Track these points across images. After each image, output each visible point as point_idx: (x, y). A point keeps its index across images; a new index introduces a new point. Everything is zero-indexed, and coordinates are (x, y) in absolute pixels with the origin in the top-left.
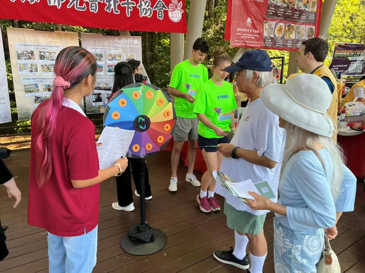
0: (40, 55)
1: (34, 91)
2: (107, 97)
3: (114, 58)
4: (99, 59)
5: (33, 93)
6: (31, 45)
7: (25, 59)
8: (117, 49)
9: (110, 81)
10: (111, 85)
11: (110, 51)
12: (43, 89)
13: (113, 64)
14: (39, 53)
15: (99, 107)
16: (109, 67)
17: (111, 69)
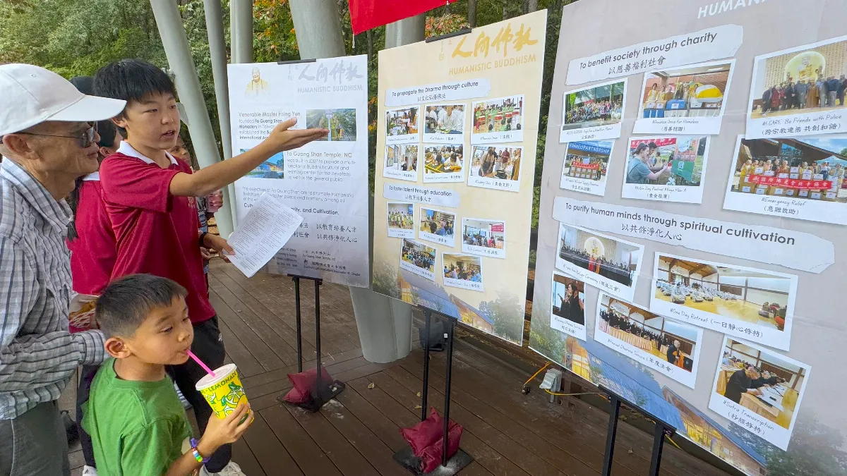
0: (427, 118)
1: (404, 223)
2: (606, 310)
3: (680, 94)
4: (602, 113)
5: (402, 230)
6: (412, 92)
7: (399, 134)
8: (712, 31)
9: (633, 234)
10: (634, 254)
11: (661, 60)
12: (422, 222)
13: (662, 138)
14: (426, 113)
15: (571, 344)
16: (638, 153)
17: (648, 166)
